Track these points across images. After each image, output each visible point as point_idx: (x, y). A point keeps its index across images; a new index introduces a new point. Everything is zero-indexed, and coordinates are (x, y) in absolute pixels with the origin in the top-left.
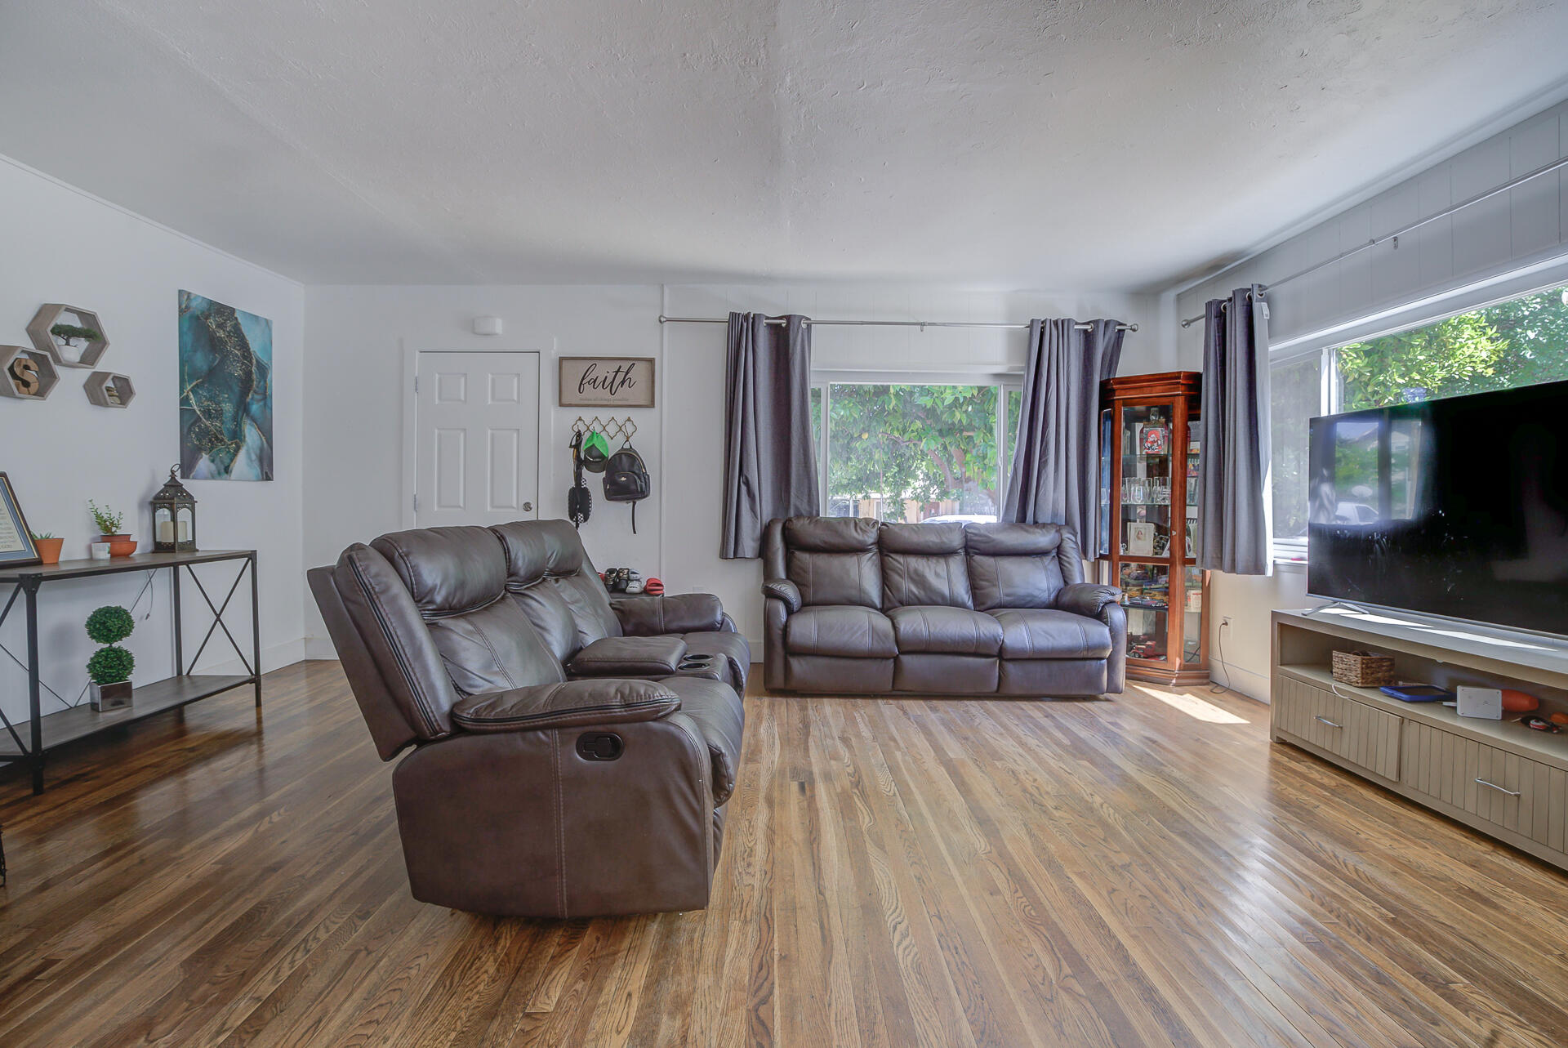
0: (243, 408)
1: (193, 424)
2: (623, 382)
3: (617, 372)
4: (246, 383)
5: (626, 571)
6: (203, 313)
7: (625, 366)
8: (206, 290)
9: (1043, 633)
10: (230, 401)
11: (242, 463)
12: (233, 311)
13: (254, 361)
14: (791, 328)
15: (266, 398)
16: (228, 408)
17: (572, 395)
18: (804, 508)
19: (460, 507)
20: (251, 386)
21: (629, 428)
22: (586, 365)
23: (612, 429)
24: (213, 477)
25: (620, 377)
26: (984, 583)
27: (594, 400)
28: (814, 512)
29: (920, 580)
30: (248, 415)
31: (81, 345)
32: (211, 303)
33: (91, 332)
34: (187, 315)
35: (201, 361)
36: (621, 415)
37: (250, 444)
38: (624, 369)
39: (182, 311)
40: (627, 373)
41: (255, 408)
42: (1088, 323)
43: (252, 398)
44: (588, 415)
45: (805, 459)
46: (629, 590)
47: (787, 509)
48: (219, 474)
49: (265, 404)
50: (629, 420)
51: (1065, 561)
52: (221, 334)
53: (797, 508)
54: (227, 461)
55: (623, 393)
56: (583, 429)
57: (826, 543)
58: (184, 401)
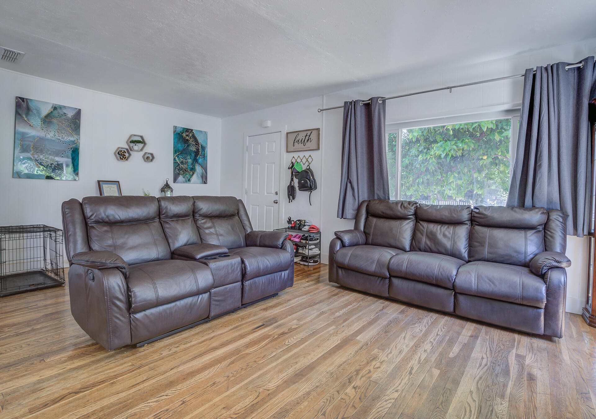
0: (195, 160)
1: (177, 166)
2: (308, 140)
3: (306, 136)
4: (197, 153)
5: (303, 221)
6: (181, 132)
7: (309, 133)
8: (182, 124)
9: (487, 281)
10: (191, 159)
11: (195, 178)
12: (192, 130)
13: (200, 146)
14: (373, 104)
15: (205, 157)
16: (190, 161)
17: (291, 148)
18: (381, 195)
19: (257, 193)
20: (199, 153)
21: (310, 160)
22: (296, 134)
23: (304, 160)
24: (184, 183)
25: (307, 137)
26: (476, 244)
27: (298, 149)
28: (387, 198)
29: (432, 237)
30: (197, 163)
31: (141, 145)
32: (184, 128)
33: (142, 141)
34: (175, 133)
35: (180, 147)
36: (307, 154)
37: (198, 172)
38: (308, 135)
39: (174, 132)
40: (309, 136)
41: (200, 161)
42: (580, 62)
43: (199, 157)
44: (296, 155)
45: (380, 170)
46: (303, 229)
47: (374, 195)
48: (186, 181)
49: (204, 159)
50: (310, 156)
51: (548, 234)
52: (188, 138)
53: (378, 195)
54: (189, 178)
55: (309, 145)
56: (294, 161)
57: (383, 213)
58: (175, 159)
